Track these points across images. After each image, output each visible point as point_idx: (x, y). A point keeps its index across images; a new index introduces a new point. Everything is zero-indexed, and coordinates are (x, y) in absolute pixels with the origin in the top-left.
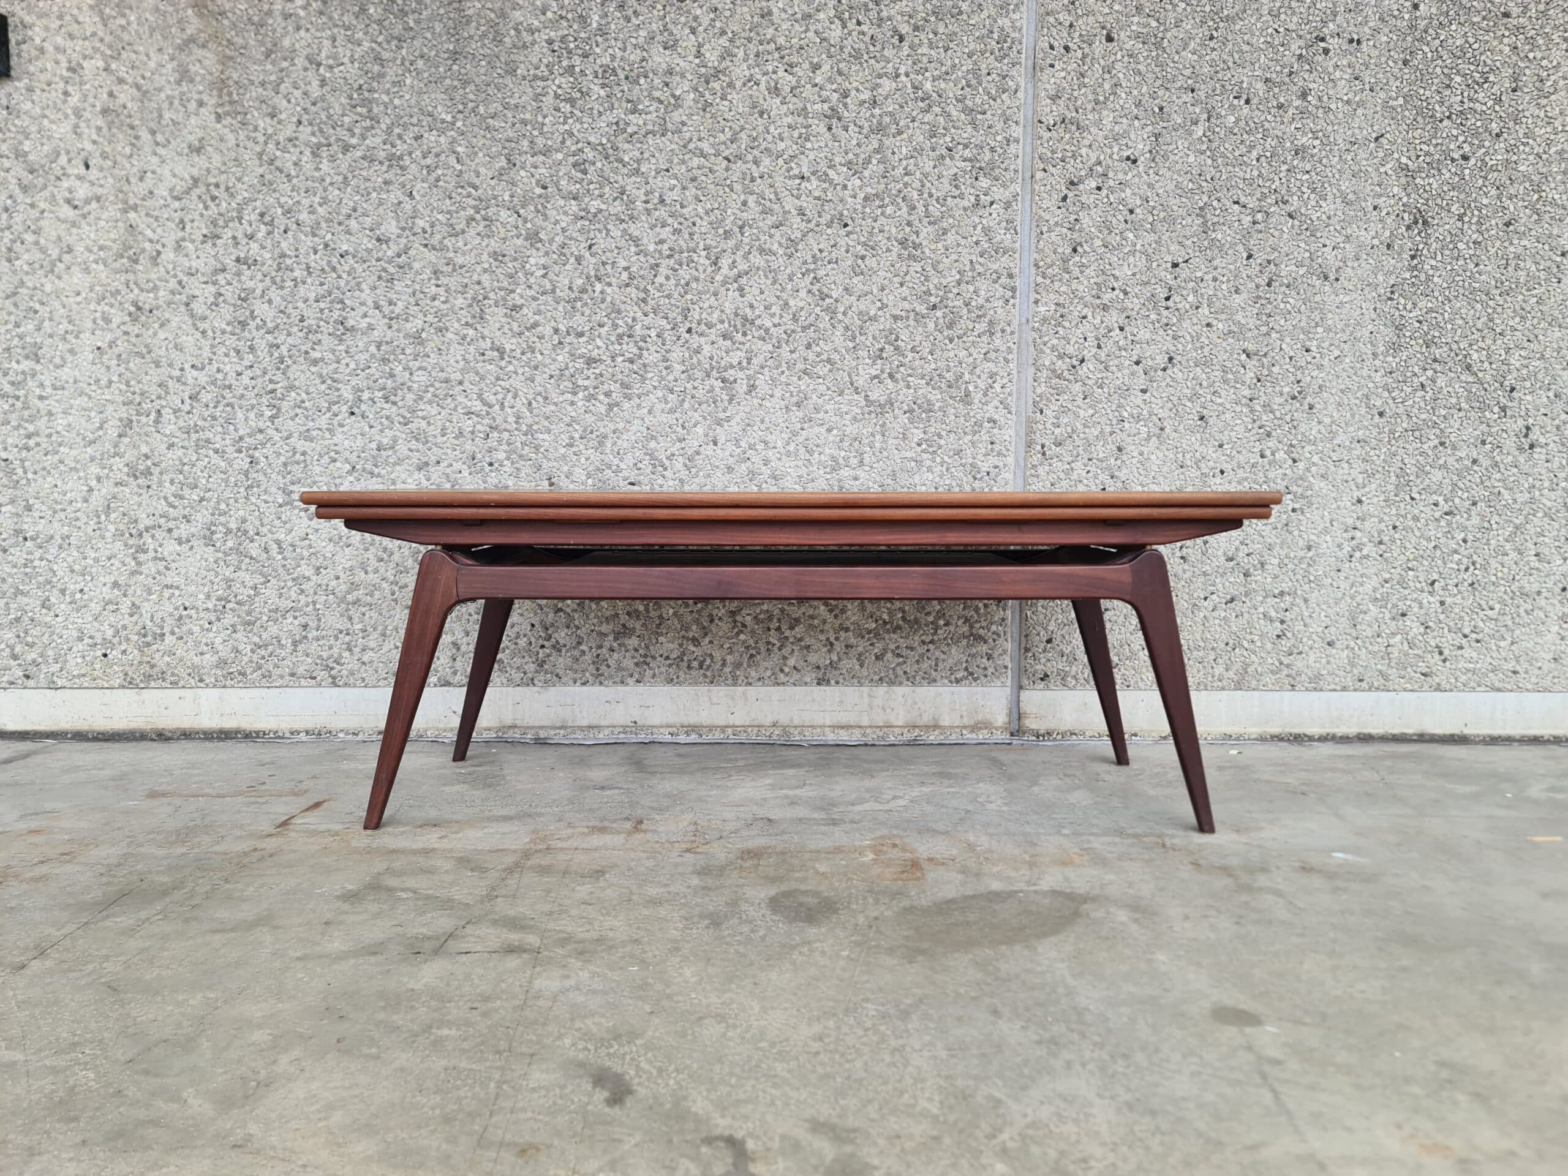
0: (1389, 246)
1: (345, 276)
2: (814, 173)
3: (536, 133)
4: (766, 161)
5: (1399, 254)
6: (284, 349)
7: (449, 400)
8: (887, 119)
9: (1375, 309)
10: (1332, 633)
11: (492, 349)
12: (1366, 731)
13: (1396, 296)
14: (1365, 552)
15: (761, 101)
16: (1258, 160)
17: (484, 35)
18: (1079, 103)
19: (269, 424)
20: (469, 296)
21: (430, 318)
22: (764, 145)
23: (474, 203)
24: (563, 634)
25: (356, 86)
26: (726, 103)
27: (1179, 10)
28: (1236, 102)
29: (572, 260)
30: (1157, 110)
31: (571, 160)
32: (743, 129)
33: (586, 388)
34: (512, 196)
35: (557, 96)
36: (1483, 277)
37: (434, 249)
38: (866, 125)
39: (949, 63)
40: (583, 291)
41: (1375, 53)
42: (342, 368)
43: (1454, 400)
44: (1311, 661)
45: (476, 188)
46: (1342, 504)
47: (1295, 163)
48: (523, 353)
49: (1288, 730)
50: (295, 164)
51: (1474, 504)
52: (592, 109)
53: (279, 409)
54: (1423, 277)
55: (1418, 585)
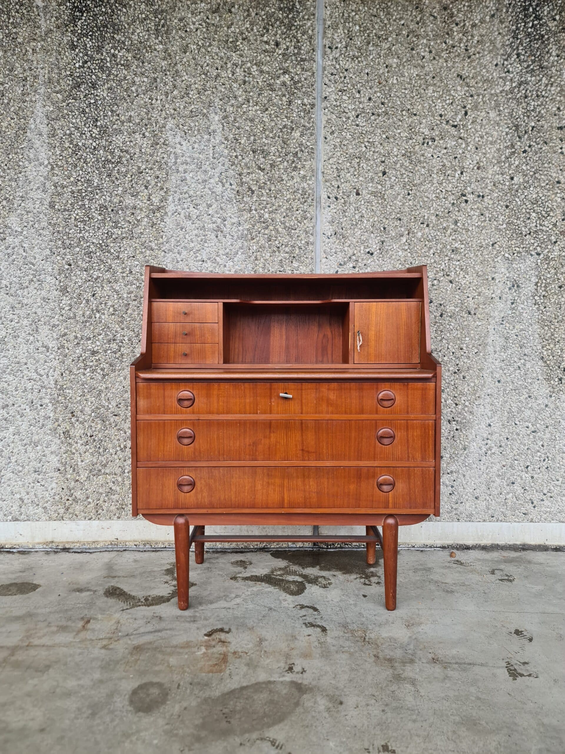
0: (500, 298)
2: (209, 259)
3: (65, 237)
4: (184, 253)
5: (506, 302)
7: (20, 372)
8: (246, 232)
9: (494, 329)
10: (477, 493)
11: (43, 346)
12: (496, 543)
13: (504, 323)
14: (493, 451)
15: (182, 223)
16: (434, 254)
17: (38, 188)
18: (343, 225)
20: (30, 319)
21: (10, 331)
22: (183, 244)
23: (33, 272)
24: (79, 493)
26: (163, 223)
27: (392, 180)
28: (422, 225)
29: (84, 302)
30: (382, 229)
31: (83, 251)
32: (172, 236)
33: (91, 367)
34: (53, 269)
35: (76, 219)
36: (548, 314)
37: (12, 296)
38: (235, 235)
39: (277, 204)
40: (91, 317)
41: (491, 202)
43: (535, 375)
44: (468, 506)
45: (34, 265)
46: (481, 427)
47: (452, 256)
48: (59, 349)
49: (457, 542)
51: (547, 427)
52: (94, 226)
54: (517, 313)
55: (520, 468)
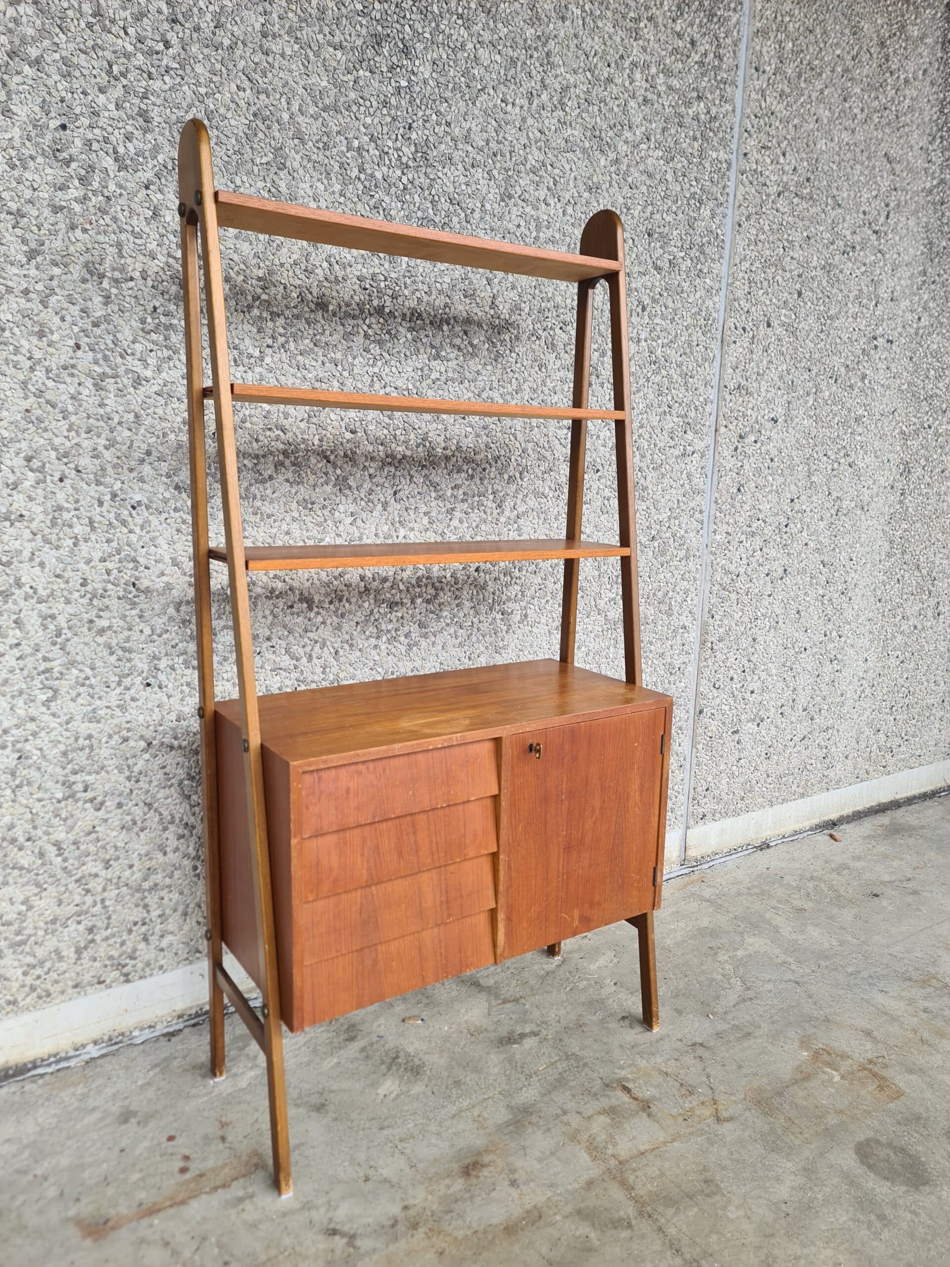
1: (137, 530)
5: (896, 492)
6: (62, 620)
9: (883, 530)
10: (848, 750)
13: (892, 521)
14: (866, 693)
16: (838, 424)
18: (749, 374)
19: (44, 709)
25: (150, 308)
27: (807, 307)
28: (830, 381)
29: (379, 507)
30: (790, 383)
39: (673, 333)
41: (898, 351)
42: (135, 635)
43: (910, 589)
44: (838, 771)
46: (859, 664)
47: (855, 427)
50: (73, 398)
51: (913, 654)
53: (56, 691)
54: (904, 508)
55: (886, 710)
